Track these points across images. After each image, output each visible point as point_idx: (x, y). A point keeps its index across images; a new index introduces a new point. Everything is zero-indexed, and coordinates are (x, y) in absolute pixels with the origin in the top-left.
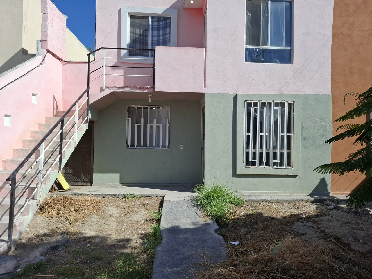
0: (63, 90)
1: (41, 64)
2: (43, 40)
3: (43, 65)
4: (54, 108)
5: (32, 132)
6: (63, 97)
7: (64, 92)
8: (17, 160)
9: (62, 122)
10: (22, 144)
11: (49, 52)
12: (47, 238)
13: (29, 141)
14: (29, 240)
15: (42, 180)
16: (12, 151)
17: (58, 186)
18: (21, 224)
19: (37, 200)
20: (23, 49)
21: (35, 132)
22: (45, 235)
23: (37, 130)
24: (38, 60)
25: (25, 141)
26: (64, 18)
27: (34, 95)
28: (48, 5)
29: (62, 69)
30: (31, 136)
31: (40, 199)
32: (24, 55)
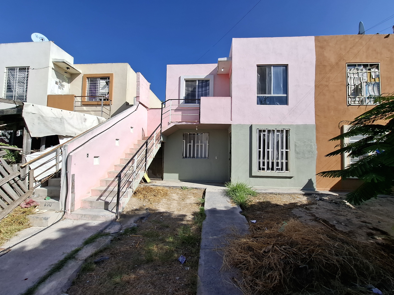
1: (136, 110)
2: (137, 97)
3: (137, 110)
4: (142, 135)
5: (130, 149)
6: (147, 129)
7: (148, 126)
8: (122, 165)
9: (147, 143)
10: (125, 156)
11: (140, 103)
13: (129, 154)
14: (128, 212)
15: (136, 177)
16: (120, 159)
17: (144, 180)
18: (123, 203)
19: (132, 189)
20: (126, 102)
22: (136, 210)
23: (133, 148)
24: (134, 108)
25: (126, 154)
26: (149, 84)
27: (132, 128)
28: (140, 77)
29: (147, 113)
30: (130, 151)
31: (134, 188)
32: (127, 106)
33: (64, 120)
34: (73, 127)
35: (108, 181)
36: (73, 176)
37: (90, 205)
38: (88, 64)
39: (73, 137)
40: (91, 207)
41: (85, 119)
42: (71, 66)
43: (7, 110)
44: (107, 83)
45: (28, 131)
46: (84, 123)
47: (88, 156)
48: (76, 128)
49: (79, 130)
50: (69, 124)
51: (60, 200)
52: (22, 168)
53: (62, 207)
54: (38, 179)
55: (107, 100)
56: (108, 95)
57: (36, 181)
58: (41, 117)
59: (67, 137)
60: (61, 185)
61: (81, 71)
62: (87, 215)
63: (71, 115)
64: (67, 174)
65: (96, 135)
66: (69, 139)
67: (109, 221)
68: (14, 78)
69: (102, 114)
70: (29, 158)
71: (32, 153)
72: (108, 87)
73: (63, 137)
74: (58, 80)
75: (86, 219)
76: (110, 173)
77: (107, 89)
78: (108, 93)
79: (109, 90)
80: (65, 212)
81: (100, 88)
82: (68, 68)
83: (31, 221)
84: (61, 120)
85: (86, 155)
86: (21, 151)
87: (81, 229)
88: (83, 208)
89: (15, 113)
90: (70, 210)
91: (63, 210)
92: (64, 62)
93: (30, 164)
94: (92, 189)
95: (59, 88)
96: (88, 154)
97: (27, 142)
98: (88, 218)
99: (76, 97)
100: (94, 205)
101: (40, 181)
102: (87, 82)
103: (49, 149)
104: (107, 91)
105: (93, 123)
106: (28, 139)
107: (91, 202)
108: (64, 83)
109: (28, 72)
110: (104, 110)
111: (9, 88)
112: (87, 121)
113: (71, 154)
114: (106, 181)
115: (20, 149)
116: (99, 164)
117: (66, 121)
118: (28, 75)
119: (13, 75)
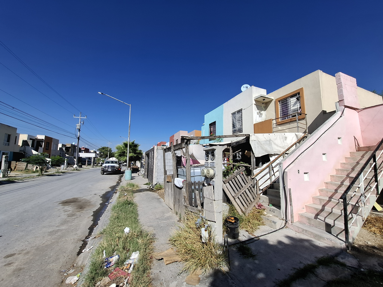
0: (361, 131)
1: (341, 117)
2: (339, 101)
3: (343, 117)
4: (356, 145)
5: (341, 164)
6: (362, 136)
7: (362, 132)
8: (335, 183)
10: (335, 172)
11: (346, 107)
12: (379, 251)
13: (341, 170)
14: (360, 246)
15: (365, 201)
16: (330, 176)
18: (353, 232)
19: (362, 216)
20: (323, 111)
21: (344, 163)
22: (374, 247)
23: (345, 162)
24: (339, 114)
25: (337, 170)
26: (354, 80)
27: (339, 138)
28: (341, 77)
29: (358, 116)
30: (341, 166)
31: (365, 216)
32: (324, 114)
33: (271, 141)
34: (277, 146)
35: (321, 199)
36: (290, 190)
37: (308, 221)
38: (278, 90)
39: (279, 154)
40: (309, 223)
41: (286, 138)
42: (266, 97)
43: (241, 141)
44: (298, 99)
45: (253, 154)
46: (285, 141)
47: (299, 172)
48: (280, 147)
49: (282, 148)
50: (275, 144)
51: (281, 209)
52: (252, 179)
53: (283, 216)
54: (261, 188)
55: (300, 115)
56: (300, 110)
57: (260, 190)
58: (259, 142)
59: (275, 155)
60: (281, 197)
61: (273, 98)
62: (308, 231)
63: (275, 136)
64: (284, 188)
65: (303, 152)
66: (276, 156)
67: (338, 249)
68: (235, 119)
69: (298, 129)
70: (255, 172)
71: (256, 168)
72: (299, 103)
73: (272, 155)
74: (258, 111)
75: (308, 235)
76: (322, 191)
77: (298, 104)
78: (300, 108)
79: (300, 105)
80: (286, 221)
81: (292, 106)
82: (264, 100)
83: (264, 221)
84: (270, 142)
85: (298, 172)
86: (251, 167)
87: (306, 244)
88: (300, 222)
89: (245, 142)
90: (290, 221)
91: (285, 218)
92: (261, 97)
93: (256, 176)
94: (306, 204)
95: (260, 117)
96: (299, 171)
97: (253, 160)
98: (310, 235)
99: (273, 120)
100: (312, 222)
101: (262, 190)
102: (279, 105)
103: (265, 165)
104: (299, 107)
105: (292, 140)
106: (253, 158)
107: (309, 219)
108: (262, 112)
109: (242, 112)
110: (300, 125)
111: (234, 126)
112: (288, 139)
113: (286, 170)
114: (320, 199)
115: (250, 166)
116: (309, 180)
117: (273, 142)
118: (242, 114)
119: (234, 117)
